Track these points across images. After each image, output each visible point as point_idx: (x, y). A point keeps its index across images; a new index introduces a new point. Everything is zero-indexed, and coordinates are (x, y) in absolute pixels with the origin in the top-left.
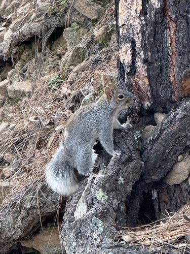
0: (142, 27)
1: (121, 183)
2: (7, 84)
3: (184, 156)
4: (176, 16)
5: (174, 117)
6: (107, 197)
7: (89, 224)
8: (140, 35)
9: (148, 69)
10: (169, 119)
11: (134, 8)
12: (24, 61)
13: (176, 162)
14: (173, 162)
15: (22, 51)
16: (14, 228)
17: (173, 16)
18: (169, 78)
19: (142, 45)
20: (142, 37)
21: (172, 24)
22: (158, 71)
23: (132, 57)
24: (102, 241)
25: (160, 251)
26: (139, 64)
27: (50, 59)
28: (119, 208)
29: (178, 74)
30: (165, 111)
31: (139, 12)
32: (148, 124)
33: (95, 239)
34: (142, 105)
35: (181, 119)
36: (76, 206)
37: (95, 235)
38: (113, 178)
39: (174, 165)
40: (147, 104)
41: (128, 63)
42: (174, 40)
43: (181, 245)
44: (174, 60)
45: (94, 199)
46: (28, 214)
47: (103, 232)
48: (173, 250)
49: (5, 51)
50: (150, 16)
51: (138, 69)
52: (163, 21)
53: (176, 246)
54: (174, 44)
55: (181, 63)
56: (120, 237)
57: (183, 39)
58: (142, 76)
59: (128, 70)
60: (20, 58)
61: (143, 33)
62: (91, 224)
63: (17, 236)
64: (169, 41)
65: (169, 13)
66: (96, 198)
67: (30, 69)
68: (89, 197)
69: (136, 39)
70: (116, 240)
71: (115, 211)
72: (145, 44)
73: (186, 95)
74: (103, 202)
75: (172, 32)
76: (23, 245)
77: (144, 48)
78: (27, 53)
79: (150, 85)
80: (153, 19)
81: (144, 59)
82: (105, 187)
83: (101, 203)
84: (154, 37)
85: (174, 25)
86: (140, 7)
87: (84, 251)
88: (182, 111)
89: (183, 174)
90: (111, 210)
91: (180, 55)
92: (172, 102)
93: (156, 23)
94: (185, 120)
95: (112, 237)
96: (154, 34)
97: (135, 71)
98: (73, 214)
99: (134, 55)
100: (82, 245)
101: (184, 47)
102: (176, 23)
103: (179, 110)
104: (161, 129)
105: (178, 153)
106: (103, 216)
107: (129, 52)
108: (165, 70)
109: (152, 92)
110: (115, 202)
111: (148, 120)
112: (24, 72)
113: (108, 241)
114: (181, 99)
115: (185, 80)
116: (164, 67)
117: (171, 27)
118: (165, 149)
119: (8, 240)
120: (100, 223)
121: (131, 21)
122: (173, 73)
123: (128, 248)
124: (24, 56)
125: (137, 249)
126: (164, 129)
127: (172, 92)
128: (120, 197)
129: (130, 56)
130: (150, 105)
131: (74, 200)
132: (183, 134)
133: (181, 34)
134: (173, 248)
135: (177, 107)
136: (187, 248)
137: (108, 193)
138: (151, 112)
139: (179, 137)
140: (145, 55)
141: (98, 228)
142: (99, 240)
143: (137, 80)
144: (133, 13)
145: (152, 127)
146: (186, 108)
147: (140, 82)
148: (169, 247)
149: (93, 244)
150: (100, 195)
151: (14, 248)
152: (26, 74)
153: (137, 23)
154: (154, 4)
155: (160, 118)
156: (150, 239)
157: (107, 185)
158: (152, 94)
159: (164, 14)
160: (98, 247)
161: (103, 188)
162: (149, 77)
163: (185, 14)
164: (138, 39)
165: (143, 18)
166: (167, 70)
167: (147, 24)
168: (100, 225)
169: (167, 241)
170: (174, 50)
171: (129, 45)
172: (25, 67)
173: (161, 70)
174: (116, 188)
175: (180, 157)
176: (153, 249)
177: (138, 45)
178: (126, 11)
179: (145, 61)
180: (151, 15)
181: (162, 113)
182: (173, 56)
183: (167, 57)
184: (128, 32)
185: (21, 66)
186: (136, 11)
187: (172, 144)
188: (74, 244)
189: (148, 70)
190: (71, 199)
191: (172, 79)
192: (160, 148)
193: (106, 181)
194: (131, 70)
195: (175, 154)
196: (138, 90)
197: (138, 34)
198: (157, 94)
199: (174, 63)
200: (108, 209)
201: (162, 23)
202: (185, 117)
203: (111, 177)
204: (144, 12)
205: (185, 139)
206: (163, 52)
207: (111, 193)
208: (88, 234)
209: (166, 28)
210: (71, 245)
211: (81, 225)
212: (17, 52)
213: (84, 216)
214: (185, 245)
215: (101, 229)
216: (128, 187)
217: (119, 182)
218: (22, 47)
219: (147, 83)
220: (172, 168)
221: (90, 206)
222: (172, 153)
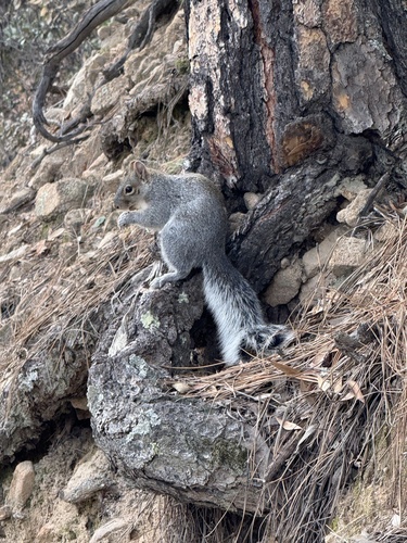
0: (221, 59)
1: (184, 302)
2: (121, 176)
3: (290, 260)
4: (273, 40)
5: (273, 198)
6: (159, 323)
7: (124, 366)
8: (218, 71)
9: (231, 123)
10: (264, 202)
11: (209, 29)
12: (146, 142)
13: (279, 269)
14: (274, 270)
15: (144, 128)
16: (56, 380)
17: (269, 40)
18: (264, 138)
19: (221, 86)
20: (222, 74)
21: (268, 53)
22: (247, 126)
23: (208, 106)
24: (142, 391)
25: (228, 406)
26: (218, 117)
27: (180, 137)
28: (178, 340)
29: (278, 131)
30: (260, 190)
31: (216, 34)
32: (235, 211)
33: (133, 389)
34: (226, 181)
35: (283, 201)
36: (112, 339)
37: (133, 383)
38: (171, 293)
39: (275, 274)
40: (232, 179)
41: (202, 116)
42: (271, 77)
43: (264, 396)
44: (272, 109)
45: (138, 327)
46: (74, 357)
47: (147, 377)
48: (251, 404)
49: (120, 128)
50: (233, 40)
51: (217, 125)
52: (253, 47)
53: (257, 398)
54: (271, 83)
55: (282, 113)
56: (170, 385)
57: (283, 75)
58: (223, 136)
59: (202, 127)
60: (140, 138)
61: (223, 68)
62: (128, 366)
63: (60, 392)
64: (264, 79)
65: (263, 36)
66: (141, 325)
67: (153, 153)
68: (132, 324)
69: (213, 78)
70: (164, 391)
71: (171, 346)
72: (226, 85)
73: (291, 163)
74: (151, 331)
75: (268, 65)
76: (75, 407)
77: (224, 90)
78: (150, 129)
79: (235, 149)
80: (238, 46)
81: (224, 109)
82: (156, 308)
83: (149, 333)
84: (240, 73)
85: (271, 55)
86: (219, 28)
87: (114, 408)
88: (284, 189)
89: (290, 288)
90: (164, 343)
91: (279, 101)
92: (270, 175)
93: (241, 52)
94: (290, 202)
95: (158, 386)
96: (240, 69)
97: (213, 129)
98: (106, 351)
99: (210, 103)
100: (113, 398)
101: (285, 88)
102: (273, 50)
103: (280, 188)
104: (251, 218)
105: (280, 255)
106: (148, 352)
107: (203, 99)
108: (258, 125)
109: (239, 160)
110: (172, 332)
111: (236, 204)
112: (145, 158)
113: (151, 391)
114: (283, 171)
115: (288, 140)
116: (256, 120)
117: (266, 57)
118: (260, 249)
119: (50, 398)
120: (142, 364)
121: (206, 50)
122: (271, 130)
123: (180, 401)
124: (146, 134)
125: (194, 403)
126: (258, 218)
127: (270, 160)
128: (180, 324)
129: (205, 105)
130: (236, 180)
131: (110, 330)
132: (287, 225)
133: (280, 68)
134: (252, 400)
135: (278, 182)
136: (271, 401)
137: (161, 317)
138: (239, 192)
139: (280, 230)
140: (226, 103)
141: (138, 370)
142: (138, 390)
143: (217, 142)
144: (208, 37)
145: (240, 215)
146: (290, 184)
147: (221, 145)
148: (246, 399)
149: (128, 397)
150: (147, 320)
151: (63, 410)
152: (148, 160)
153: (213, 52)
154: (239, 21)
155: (253, 200)
156: (218, 388)
157: (160, 305)
158: (239, 164)
159: (255, 37)
160: (135, 401)
161: (153, 309)
162: (233, 137)
163: (287, 36)
164: (216, 77)
165: (222, 44)
166: (261, 125)
167: (228, 54)
168: (142, 367)
169: (242, 390)
170: (272, 93)
171: (202, 88)
172: (146, 151)
173: (252, 126)
174: (174, 309)
175: (284, 261)
176: (219, 403)
177: (216, 87)
178: (199, 35)
179: (226, 112)
180: (234, 38)
181: (256, 193)
182: (271, 103)
183: (261, 105)
184: (201, 67)
185: (142, 150)
186: (212, 33)
187: (270, 240)
188: (101, 397)
189: (231, 126)
190: (107, 328)
191: (269, 139)
192: (251, 248)
193: (157, 298)
194: (207, 127)
195: (275, 256)
196: (218, 157)
197: (215, 69)
198: (247, 163)
199: (272, 114)
200: (158, 342)
201: (251, 51)
202: (289, 197)
203: (166, 292)
204: (224, 35)
205: (290, 233)
206: (254, 96)
207: (167, 318)
208: (123, 381)
209: (259, 59)
210: (96, 399)
211: (112, 368)
212: (135, 129)
213: (118, 352)
214: (269, 395)
215: (143, 373)
216: (195, 308)
217: (180, 301)
218: (143, 121)
219: (232, 146)
220: (272, 279)
221: (131, 338)
222: (271, 255)
